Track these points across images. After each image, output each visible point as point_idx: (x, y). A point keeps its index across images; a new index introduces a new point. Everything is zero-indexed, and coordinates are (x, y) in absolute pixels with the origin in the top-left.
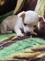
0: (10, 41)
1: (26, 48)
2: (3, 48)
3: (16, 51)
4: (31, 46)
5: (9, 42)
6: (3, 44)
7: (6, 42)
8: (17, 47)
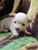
0: (8, 39)
1: (21, 46)
2: (2, 47)
3: (13, 49)
4: (25, 45)
5: (7, 41)
6: (2, 43)
7: (5, 41)
8: (14, 46)
